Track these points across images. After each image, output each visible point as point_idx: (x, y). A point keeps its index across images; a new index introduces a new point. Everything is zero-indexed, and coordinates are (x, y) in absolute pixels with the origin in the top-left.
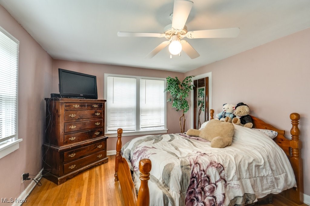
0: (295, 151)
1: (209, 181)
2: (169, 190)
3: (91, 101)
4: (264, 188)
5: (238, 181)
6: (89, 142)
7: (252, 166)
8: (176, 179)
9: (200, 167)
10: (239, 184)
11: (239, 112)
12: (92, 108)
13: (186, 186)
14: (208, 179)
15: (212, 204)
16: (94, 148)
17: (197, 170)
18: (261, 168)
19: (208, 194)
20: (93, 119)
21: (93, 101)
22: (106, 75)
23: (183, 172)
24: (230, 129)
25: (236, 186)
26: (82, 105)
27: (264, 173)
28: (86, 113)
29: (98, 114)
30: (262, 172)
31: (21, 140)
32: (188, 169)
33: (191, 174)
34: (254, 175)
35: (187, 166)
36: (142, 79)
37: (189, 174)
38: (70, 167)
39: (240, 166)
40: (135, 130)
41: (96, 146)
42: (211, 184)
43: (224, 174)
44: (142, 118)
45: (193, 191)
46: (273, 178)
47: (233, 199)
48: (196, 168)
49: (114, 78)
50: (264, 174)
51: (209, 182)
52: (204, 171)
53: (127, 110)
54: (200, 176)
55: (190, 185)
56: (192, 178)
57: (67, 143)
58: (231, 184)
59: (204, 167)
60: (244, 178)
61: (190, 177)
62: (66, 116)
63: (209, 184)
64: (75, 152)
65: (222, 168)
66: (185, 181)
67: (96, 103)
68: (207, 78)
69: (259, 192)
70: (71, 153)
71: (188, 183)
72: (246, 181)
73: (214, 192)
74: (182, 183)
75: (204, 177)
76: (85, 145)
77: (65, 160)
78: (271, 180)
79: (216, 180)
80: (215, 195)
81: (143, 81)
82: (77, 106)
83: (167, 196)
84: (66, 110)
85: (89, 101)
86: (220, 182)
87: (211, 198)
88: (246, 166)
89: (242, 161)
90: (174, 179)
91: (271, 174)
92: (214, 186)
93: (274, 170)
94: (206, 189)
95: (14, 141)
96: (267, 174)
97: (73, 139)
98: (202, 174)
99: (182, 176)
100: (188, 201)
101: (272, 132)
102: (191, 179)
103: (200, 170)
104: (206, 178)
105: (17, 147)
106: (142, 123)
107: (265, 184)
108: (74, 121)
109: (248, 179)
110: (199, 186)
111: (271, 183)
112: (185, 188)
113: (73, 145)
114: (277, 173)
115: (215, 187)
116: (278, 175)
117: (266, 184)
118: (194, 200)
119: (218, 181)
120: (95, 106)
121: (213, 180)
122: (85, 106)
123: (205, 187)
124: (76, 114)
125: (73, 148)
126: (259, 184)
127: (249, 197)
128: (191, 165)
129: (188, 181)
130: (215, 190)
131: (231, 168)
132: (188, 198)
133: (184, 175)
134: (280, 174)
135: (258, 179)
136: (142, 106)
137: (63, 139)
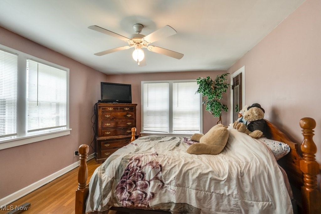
0: (307, 178)
1: (143, 177)
2: (103, 173)
3: (123, 105)
4: (222, 208)
5: (176, 187)
6: (120, 137)
7: (207, 178)
8: (113, 167)
9: (138, 163)
10: (176, 190)
11: (247, 115)
12: (125, 111)
13: (120, 175)
14: (142, 175)
15: (140, 198)
16: (126, 142)
17: (134, 165)
18: (222, 184)
19: (138, 188)
20: (125, 119)
21: (124, 105)
22: (142, 82)
23: (120, 163)
24: (220, 136)
25: (172, 191)
26: (115, 109)
27: (224, 190)
28: (119, 114)
29: (129, 116)
30: (223, 189)
31: (71, 129)
32: (126, 162)
33: (127, 166)
34: (207, 189)
35: (127, 159)
36: (174, 82)
37: (125, 166)
38: (105, 154)
39: (187, 174)
40: (167, 132)
41: (127, 142)
42: (145, 180)
43: (161, 175)
44: (175, 121)
45: (125, 181)
46: (238, 201)
47: (167, 203)
48: (134, 163)
49: (148, 84)
50: (225, 192)
51: (143, 179)
52: (140, 167)
53: (161, 113)
54: (135, 170)
55: (124, 175)
56: (127, 170)
57: (104, 135)
58: (168, 188)
59: (142, 164)
60: (189, 187)
61: (125, 168)
62: (103, 116)
63: (142, 180)
64: (110, 143)
65: (160, 169)
66: (120, 170)
67: (127, 107)
68: (241, 74)
69: (210, 210)
70: (106, 144)
71: (122, 173)
72: (191, 190)
73: (147, 189)
74: (117, 172)
75: (138, 172)
76: (117, 139)
77: (102, 148)
78: (236, 202)
79: (151, 179)
80: (146, 192)
81: (175, 85)
82: (111, 109)
83: (98, 176)
84: (103, 112)
85: (120, 105)
86: (153, 181)
87: (140, 192)
88: (195, 175)
89: (194, 169)
90: (112, 166)
91: (236, 194)
92: (147, 183)
93: (247, 192)
94: (138, 184)
95: (66, 129)
96: (230, 193)
97: (108, 133)
98: (137, 169)
99: (119, 166)
100: (119, 188)
101: (281, 144)
102: (125, 170)
103: (137, 166)
104: (140, 174)
105: (69, 133)
106: (175, 126)
107: (224, 205)
108: (109, 120)
109: (193, 189)
110: (131, 178)
111: (234, 207)
112: (119, 177)
113: (108, 138)
114: (251, 198)
115: (149, 185)
116: (252, 200)
117: (226, 205)
118: (125, 189)
119: (151, 180)
120: (127, 109)
121: (147, 178)
122: (118, 109)
123: (138, 181)
124: (110, 115)
125: (107, 140)
126: (213, 201)
127: (190, 209)
128: (131, 160)
129: (122, 171)
130: (148, 187)
131: (173, 173)
132: (120, 185)
133: (121, 165)
134: (257, 201)
135: (214, 195)
136: (175, 108)
137: (101, 132)
